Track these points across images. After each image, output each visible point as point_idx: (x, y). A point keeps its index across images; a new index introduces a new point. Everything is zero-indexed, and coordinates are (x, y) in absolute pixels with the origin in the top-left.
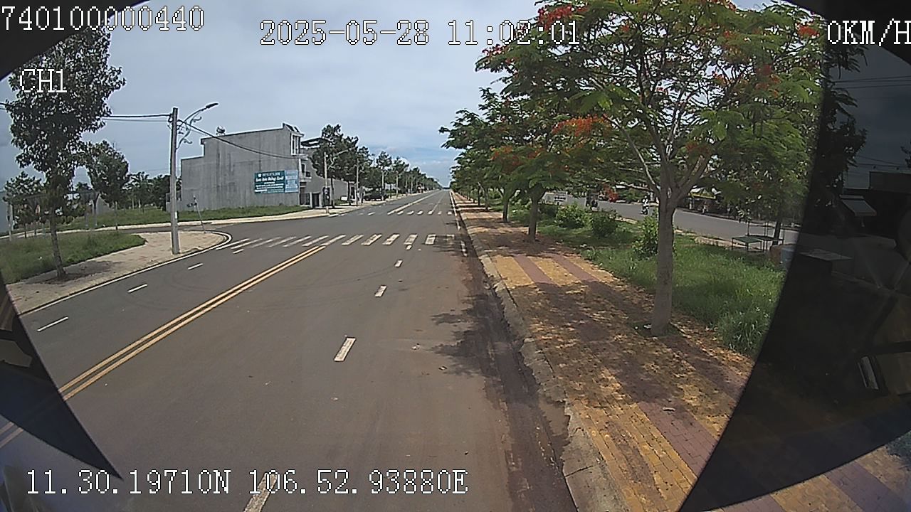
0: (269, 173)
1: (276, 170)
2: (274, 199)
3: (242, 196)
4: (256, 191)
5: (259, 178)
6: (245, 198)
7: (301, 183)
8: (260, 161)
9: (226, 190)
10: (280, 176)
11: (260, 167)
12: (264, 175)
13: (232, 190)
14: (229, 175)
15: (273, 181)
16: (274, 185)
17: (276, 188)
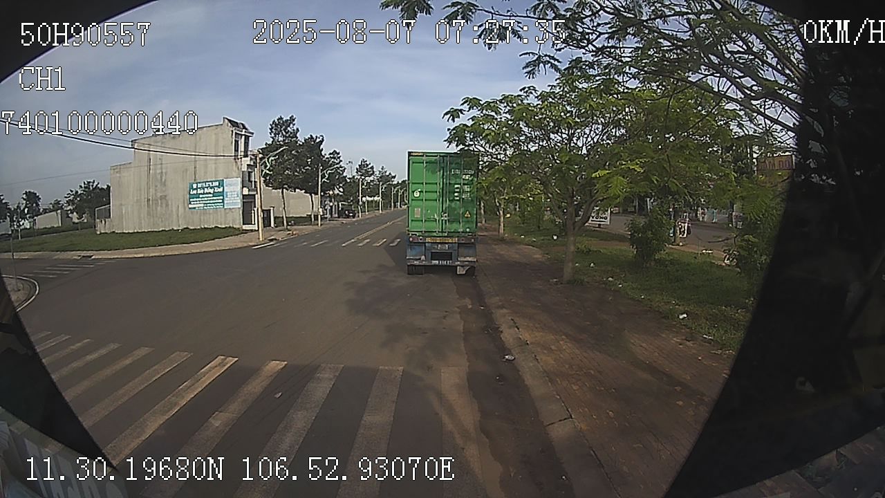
0: (205, 182)
1: (214, 179)
2: (211, 216)
3: (174, 210)
4: (190, 206)
5: (195, 189)
6: (178, 216)
8: (195, 167)
9: (157, 204)
10: (218, 187)
11: (195, 177)
12: (200, 185)
13: (164, 205)
14: (161, 185)
15: (210, 193)
16: (212, 198)
17: (213, 203)
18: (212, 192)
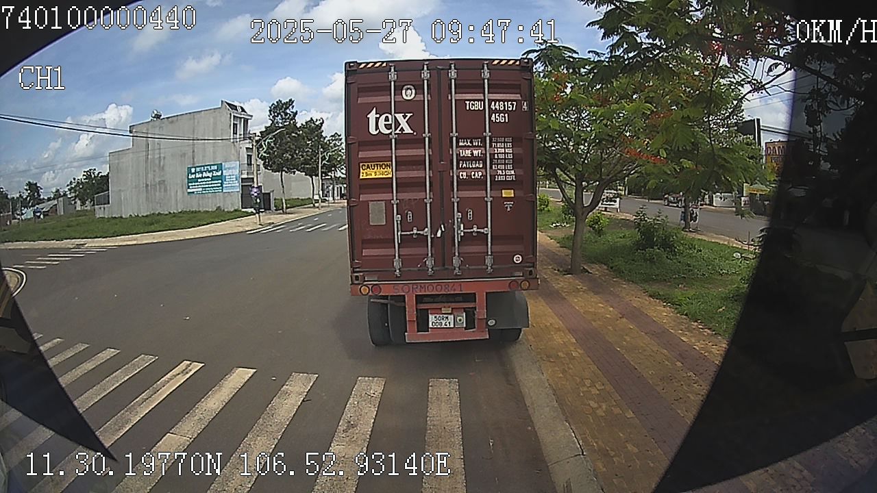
0: (203, 166)
1: (213, 163)
2: (210, 200)
3: (173, 198)
5: (193, 173)
6: (177, 200)
7: (242, 179)
8: (193, 151)
9: (155, 190)
10: (217, 171)
11: (193, 159)
12: (198, 169)
13: (163, 190)
14: (159, 170)
15: (209, 177)
16: (210, 182)
17: (212, 187)
18: (211, 176)
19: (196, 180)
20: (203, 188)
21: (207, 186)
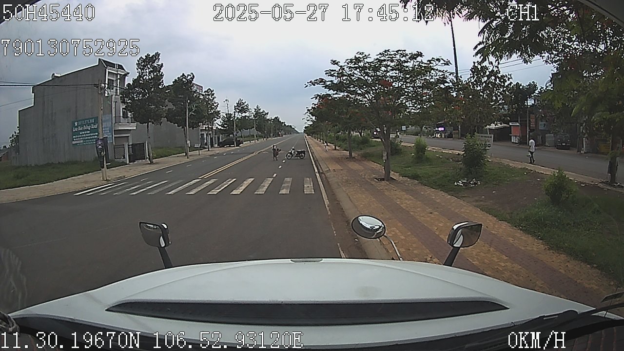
0: (84, 120)
1: (91, 117)
4: (74, 142)
10: (94, 124)
11: (76, 114)
12: (80, 123)
16: (89, 135)
17: (91, 139)
18: (89, 129)
19: (78, 133)
20: (84, 140)
21: (87, 138)
